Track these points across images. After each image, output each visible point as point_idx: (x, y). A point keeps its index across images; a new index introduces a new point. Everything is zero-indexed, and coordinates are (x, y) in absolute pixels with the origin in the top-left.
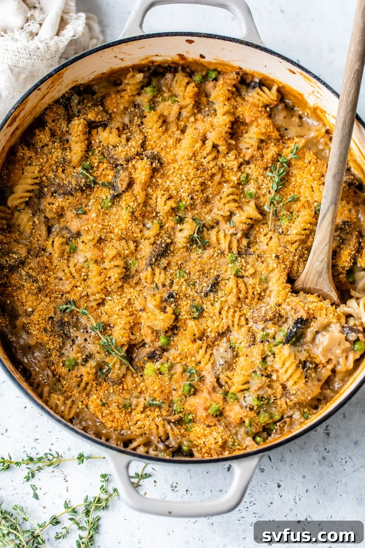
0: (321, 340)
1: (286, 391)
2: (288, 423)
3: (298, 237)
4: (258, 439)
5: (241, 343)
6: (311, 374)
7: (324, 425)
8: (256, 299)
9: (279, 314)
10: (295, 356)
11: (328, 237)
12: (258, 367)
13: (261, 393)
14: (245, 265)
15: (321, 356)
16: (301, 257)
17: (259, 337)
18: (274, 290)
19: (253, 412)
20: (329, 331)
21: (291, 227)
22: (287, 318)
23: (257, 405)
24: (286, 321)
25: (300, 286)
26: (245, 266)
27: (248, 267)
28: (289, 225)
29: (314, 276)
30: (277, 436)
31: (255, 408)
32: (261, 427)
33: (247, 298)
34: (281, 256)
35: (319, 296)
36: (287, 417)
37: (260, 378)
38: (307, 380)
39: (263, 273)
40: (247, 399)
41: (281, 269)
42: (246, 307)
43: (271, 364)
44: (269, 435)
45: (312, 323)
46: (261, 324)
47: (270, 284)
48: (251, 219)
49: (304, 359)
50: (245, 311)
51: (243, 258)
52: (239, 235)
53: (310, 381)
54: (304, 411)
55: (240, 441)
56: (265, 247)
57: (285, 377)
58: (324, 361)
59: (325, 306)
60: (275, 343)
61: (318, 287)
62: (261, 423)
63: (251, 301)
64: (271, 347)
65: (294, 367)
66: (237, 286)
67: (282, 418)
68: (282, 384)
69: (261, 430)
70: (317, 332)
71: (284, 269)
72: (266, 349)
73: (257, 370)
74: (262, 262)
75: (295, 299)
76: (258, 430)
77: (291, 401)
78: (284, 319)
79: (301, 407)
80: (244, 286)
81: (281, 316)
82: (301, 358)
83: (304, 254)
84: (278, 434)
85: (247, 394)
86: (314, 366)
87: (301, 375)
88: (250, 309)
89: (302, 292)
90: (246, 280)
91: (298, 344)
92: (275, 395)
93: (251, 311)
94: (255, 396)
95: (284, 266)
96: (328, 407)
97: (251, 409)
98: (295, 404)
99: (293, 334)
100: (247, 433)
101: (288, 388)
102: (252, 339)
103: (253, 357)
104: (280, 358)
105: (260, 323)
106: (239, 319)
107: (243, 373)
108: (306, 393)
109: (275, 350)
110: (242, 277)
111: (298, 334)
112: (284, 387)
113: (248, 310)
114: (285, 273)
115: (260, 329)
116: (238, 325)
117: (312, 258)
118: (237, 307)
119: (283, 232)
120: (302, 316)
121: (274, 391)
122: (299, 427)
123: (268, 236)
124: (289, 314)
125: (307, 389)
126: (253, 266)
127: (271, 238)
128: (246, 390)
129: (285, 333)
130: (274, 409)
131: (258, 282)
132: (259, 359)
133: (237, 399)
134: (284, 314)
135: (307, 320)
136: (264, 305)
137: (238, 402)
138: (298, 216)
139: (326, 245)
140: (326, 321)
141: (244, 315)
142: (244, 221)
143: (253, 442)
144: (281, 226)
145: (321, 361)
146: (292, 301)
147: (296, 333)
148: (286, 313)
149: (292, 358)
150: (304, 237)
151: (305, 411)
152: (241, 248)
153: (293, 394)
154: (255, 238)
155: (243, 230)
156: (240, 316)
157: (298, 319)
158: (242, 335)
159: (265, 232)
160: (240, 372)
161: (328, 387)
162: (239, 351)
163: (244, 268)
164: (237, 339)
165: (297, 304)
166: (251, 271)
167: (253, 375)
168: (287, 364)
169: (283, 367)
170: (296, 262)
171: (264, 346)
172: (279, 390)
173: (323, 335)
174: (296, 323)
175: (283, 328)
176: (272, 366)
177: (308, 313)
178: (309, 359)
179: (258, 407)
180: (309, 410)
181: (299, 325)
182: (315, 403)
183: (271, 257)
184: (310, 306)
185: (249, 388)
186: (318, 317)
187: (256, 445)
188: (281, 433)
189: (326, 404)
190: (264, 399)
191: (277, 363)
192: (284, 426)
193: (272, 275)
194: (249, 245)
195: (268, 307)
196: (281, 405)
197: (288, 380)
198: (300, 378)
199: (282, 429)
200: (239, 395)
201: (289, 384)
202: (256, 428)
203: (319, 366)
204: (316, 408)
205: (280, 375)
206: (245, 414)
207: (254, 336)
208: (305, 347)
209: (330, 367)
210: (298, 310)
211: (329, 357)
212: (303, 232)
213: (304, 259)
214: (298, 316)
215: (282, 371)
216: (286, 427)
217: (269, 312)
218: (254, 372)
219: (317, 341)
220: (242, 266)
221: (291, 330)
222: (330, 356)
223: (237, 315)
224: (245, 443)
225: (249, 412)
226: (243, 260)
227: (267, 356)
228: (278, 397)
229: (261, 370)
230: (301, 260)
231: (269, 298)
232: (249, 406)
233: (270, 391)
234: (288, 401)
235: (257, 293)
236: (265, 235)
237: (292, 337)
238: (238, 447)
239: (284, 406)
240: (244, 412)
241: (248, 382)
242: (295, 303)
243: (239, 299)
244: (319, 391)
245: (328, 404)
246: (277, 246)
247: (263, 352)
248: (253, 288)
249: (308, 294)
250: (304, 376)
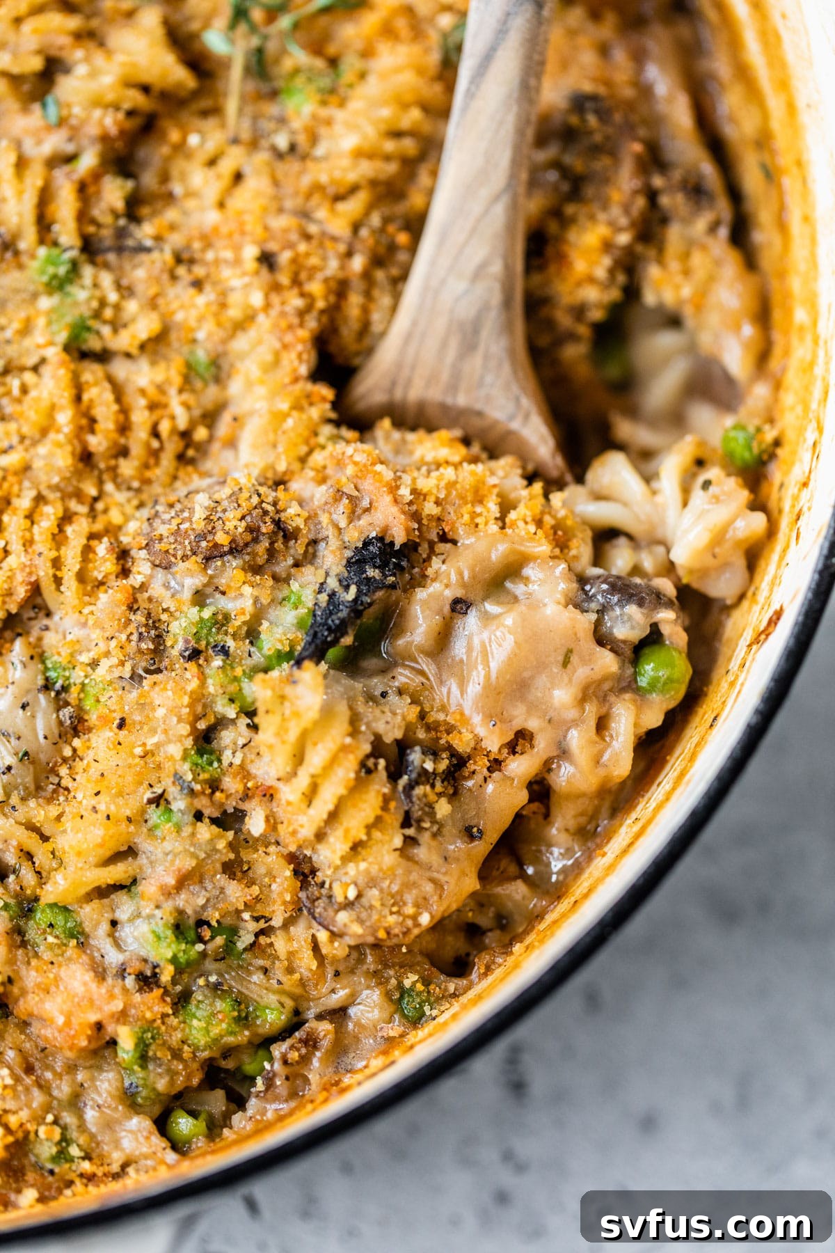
0: (476, 642)
1: (314, 890)
2: (325, 1043)
3: (367, 169)
4: (184, 1124)
5: (94, 664)
6: (430, 806)
7: (499, 1049)
8: (167, 460)
9: (277, 523)
10: (354, 720)
11: (504, 158)
12: (178, 778)
13: (191, 901)
14: (113, 297)
15: (477, 719)
16: (378, 261)
17: (179, 632)
18: (251, 413)
19: (158, 992)
20: (516, 599)
21: (329, 122)
22: (314, 542)
23: (174, 960)
24: (309, 556)
25: (378, 398)
26: (117, 308)
27: (132, 306)
28: (324, 112)
29: (444, 345)
30: (272, 1109)
31: (166, 976)
32: (195, 1066)
33: (124, 452)
34: (285, 257)
35: (466, 441)
36: (320, 1017)
37: (187, 830)
38: (411, 832)
39: (201, 335)
40: (126, 932)
41: (283, 314)
42: (121, 497)
43: (237, 761)
44: (238, 1102)
45: (436, 563)
46: (189, 572)
47: (235, 387)
48: (146, 89)
49: (399, 734)
50: (115, 517)
51: (107, 266)
52: (88, 161)
53: (425, 838)
54: (400, 986)
55: (92, 1137)
56: (212, 217)
57: (305, 823)
58: (493, 743)
59: (493, 481)
60: (258, 658)
61: (461, 400)
62: (196, 1049)
63: (146, 466)
64: (236, 679)
65: (347, 771)
66: (78, 399)
67: (296, 1022)
68: (292, 858)
69: (195, 1081)
70: (460, 606)
71: (302, 314)
72: (211, 688)
73: (173, 792)
74: (198, 284)
75: (350, 450)
76: (180, 1081)
77: (334, 936)
78: (298, 548)
79: (386, 966)
80: (109, 396)
81: (284, 533)
82: (380, 727)
83: (392, 248)
84: (277, 1099)
85: (124, 907)
86: (443, 765)
87: (385, 808)
88: (141, 505)
89: (386, 423)
90: (120, 369)
91: (371, 663)
92: (260, 909)
93: (145, 513)
94: (164, 916)
95: (298, 302)
96: (516, 966)
97: (147, 981)
98: (358, 949)
99: (344, 613)
100: (130, 1100)
101: (320, 876)
102: (147, 645)
103: (153, 731)
104: (281, 731)
105: (182, 566)
106: (87, 550)
107: (102, 807)
108: (409, 898)
109: (258, 690)
110: (103, 357)
111: (368, 617)
112: (304, 870)
113: (129, 509)
114: (304, 334)
115: (187, 595)
116: (81, 577)
117: (433, 263)
118: (78, 495)
119: (293, 148)
120: (386, 529)
121: (255, 890)
122: (376, 1063)
123: (227, 166)
124: (324, 519)
125: (414, 876)
126: (153, 304)
127: (238, 177)
128: (117, 887)
129: (303, 611)
130: (257, 978)
131: (177, 380)
132: (180, 739)
133: (80, 937)
134: (299, 522)
135: (410, 547)
136: (206, 482)
137: (82, 945)
138: (362, 76)
139: (497, 198)
140: (499, 552)
141: (112, 531)
142: (110, 97)
143: (158, 1142)
144: (282, 121)
145: (479, 740)
146: (340, 464)
147: (357, 609)
148: (311, 518)
149: (337, 733)
150: (392, 168)
151: (407, 983)
152: (94, 222)
153: (348, 905)
154: (165, 178)
155: (105, 139)
156: (92, 536)
157: (367, 543)
158: (97, 624)
159: (211, 146)
160: (89, 802)
161: (513, 869)
162: (88, 704)
163: (108, 313)
164: (77, 647)
165: (363, 472)
166: (144, 327)
167: (154, 815)
168: (316, 758)
169: (295, 774)
170: (357, 285)
171: (203, 677)
172: (282, 883)
173: (487, 618)
174: (357, 562)
175: (295, 586)
176: (244, 772)
177: (416, 516)
178: (421, 734)
179: (180, 970)
180: (426, 982)
181: (372, 573)
182: (454, 944)
183: (237, 262)
184: (425, 484)
185: (135, 881)
186: (461, 532)
187: (171, 1156)
188: (293, 1094)
189: (506, 948)
190: (207, 934)
191: (266, 757)
192: (305, 1060)
193: (241, 343)
194: (134, 208)
195: (224, 493)
196: (291, 955)
197: (320, 836)
198: (377, 823)
199: (296, 1076)
200: (89, 914)
201: (328, 855)
202: (172, 1074)
203: (471, 766)
204: (460, 967)
205: (280, 812)
206: (118, 1005)
207: (156, 633)
208: (403, 676)
209: (521, 767)
210: (365, 503)
211: (518, 724)
212: (390, 146)
213: (395, 271)
214: (368, 526)
215: (290, 793)
216: (316, 1063)
217: (230, 515)
218: (159, 800)
219: (459, 648)
220: (103, 303)
221: (332, 595)
222: (522, 718)
223: (77, 532)
224: (117, 1144)
225: (137, 998)
226: (106, 279)
227: (221, 723)
228: (277, 922)
229: (192, 792)
230: (380, 275)
231: (228, 455)
232: (136, 966)
233: (236, 893)
234: (323, 936)
235: (174, 430)
236: (212, 162)
237: (341, 630)
238: (86, 1166)
239: (307, 963)
240: (112, 996)
241: (130, 852)
242: (350, 470)
243: (86, 457)
244: (471, 884)
245: (517, 948)
246: (265, 210)
247: (200, 703)
248: (152, 407)
249: (413, 429)
250: (400, 818)
